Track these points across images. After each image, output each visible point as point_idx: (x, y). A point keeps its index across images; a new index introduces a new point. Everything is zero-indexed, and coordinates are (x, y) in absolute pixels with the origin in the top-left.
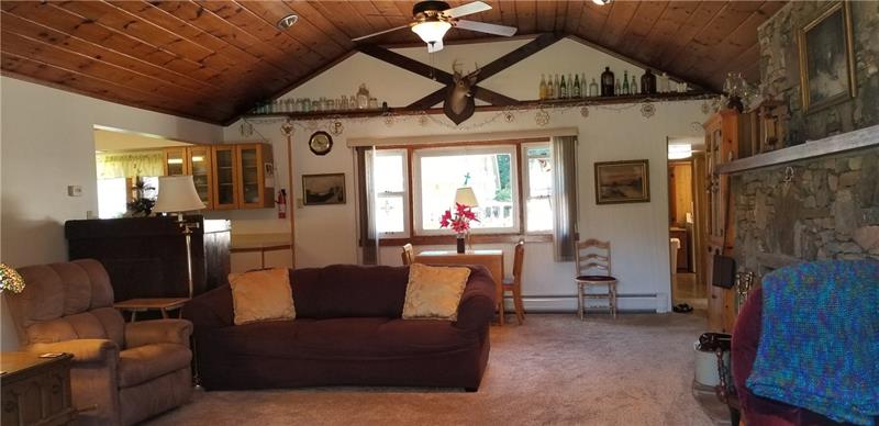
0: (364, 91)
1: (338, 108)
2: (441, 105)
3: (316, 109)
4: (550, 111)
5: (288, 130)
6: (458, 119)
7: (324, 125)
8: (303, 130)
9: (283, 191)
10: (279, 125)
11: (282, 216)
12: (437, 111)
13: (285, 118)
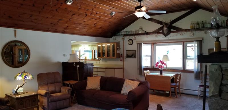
0: (141, 28)
1: (134, 33)
2: (161, 31)
3: (129, 33)
4: (194, 32)
5: (123, 39)
6: (166, 35)
7: (132, 37)
8: (127, 39)
9: (122, 54)
10: (121, 38)
11: (121, 60)
12: (160, 33)
13: (123, 36)
